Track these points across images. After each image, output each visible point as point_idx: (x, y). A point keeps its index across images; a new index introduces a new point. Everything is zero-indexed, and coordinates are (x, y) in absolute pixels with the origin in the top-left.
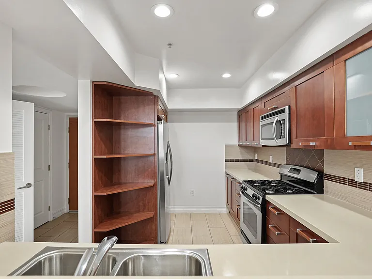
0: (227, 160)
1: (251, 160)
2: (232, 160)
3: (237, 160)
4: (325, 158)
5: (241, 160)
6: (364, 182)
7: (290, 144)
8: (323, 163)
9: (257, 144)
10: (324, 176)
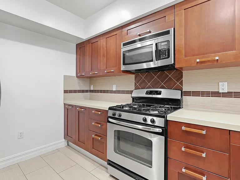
0: (65, 92)
1: (87, 91)
2: (71, 92)
3: (75, 91)
4: (184, 79)
5: (79, 91)
6: (228, 92)
7: (174, 64)
8: (181, 83)
9: (112, 71)
10: (184, 93)
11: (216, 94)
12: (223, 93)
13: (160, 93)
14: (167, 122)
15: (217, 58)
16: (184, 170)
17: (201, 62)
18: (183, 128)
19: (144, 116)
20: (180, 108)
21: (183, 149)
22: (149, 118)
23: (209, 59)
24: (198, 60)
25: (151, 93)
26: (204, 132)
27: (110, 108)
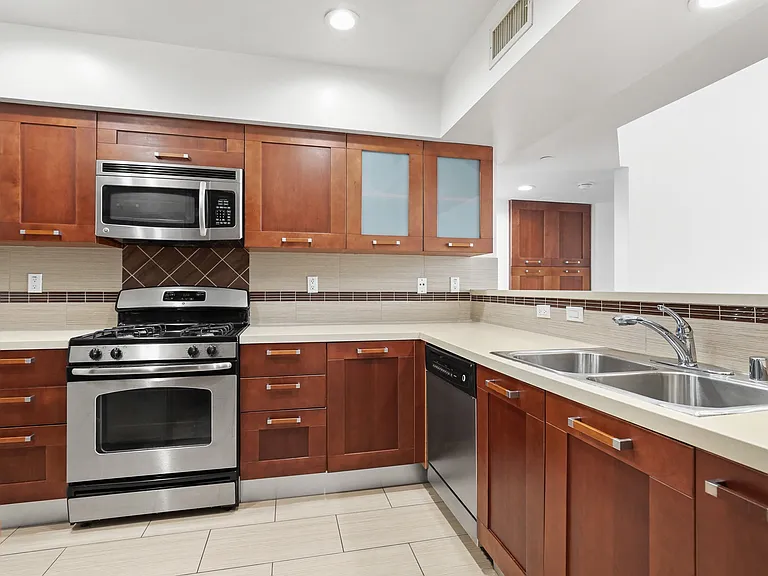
4: (251, 267)
6: (318, 293)
7: (243, 239)
8: (246, 276)
9: (56, 233)
10: (251, 297)
11: (303, 296)
12: (313, 294)
13: (202, 297)
14: (239, 347)
15: (310, 240)
16: (269, 422)
17: (289, 244)
18: (269, 353)
19: (191, 345)
20: (246, 325)
21: (269, 387)
22: (202, 347)
23: (300, 239)
24: (284, 240)
25: (178, 296)
26: (298, 352)
27: (74, 342)
